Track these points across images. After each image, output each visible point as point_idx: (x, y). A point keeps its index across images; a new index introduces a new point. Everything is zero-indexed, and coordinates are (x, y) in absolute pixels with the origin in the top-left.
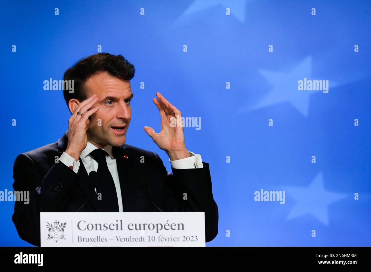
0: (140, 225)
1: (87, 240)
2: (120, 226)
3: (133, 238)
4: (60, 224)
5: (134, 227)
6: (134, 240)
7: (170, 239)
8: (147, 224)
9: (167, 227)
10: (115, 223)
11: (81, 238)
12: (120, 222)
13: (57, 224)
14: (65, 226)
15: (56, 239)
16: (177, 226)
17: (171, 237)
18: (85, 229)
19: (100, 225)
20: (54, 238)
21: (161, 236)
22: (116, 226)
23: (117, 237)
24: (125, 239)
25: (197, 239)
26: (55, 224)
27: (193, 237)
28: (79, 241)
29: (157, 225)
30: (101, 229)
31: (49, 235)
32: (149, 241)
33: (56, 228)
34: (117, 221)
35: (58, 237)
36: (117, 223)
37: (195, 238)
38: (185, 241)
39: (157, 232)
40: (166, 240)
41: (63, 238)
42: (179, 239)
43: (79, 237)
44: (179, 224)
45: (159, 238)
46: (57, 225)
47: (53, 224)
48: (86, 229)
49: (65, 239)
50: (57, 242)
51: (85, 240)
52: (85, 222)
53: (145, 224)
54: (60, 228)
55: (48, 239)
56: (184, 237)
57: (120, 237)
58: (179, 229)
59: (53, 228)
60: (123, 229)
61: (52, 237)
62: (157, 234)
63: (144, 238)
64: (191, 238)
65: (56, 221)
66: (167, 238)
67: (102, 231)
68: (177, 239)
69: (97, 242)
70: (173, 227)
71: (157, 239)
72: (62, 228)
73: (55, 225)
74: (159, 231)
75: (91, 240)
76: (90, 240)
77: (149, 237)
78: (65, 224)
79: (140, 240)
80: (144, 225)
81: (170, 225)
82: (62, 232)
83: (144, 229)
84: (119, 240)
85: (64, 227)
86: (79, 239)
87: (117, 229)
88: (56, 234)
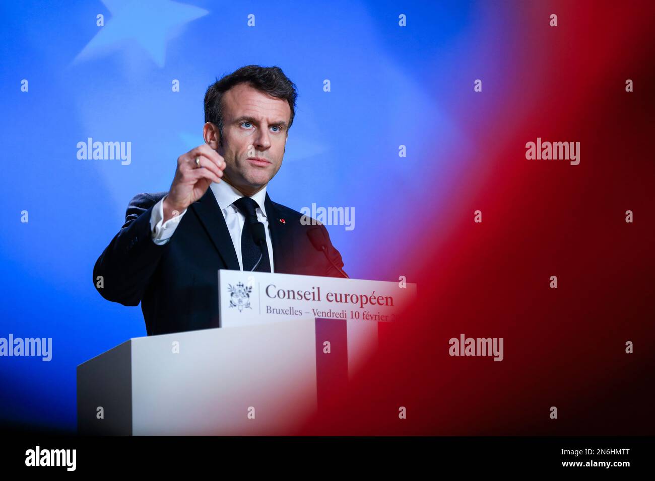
0: (341, 295)
1: (278, 312)
2: (317, 295)
3: (333, 313)
4: (245, 287)
5: (334, 298)
6: (334, 315)
7: (377, 317)
8: (349, 295)
9: (372, 301)
11: (270, 307)
12: (317, 289)
13: (241, 287)
14: (251, 290)
15: (240, 308)
16: (385, 299)
17: (378, 314)
18: (275, 297)
19: (294, 292)
20: (237, 307)
21: (366, 312)
22: (312, 294)
23: (313, 309)
24: (324, 314)
26: (239, 287)
28: (267, 312)
29: (362, 297)
30: (294, 298)
31: (231, 302)
32: (352, 317)
33: (240, 292)
34: (313, 288)
35: (242, 306)
36: (313, 291)
39: (362, 307)
40: (372, 318)
41: (249, 307)
43: (267, 307)
45: (364, 315)
46: (241, 289)
47: (236, 287)
48: (277, 296)
49: (251, 308)
50: (241, 311)
51: (275, 311)
52: (275, 286)
54: (245, 292)
55: (229, 307)
57: (317, 310)
58: (387, 303)
59: (236, 293)
61: (235, 304)
62: (362, 309)
63: (346, 314)
65: (240, 283)
66: (373, 315)
67: (296, 301)
68: (385, 317)
70: (380, 301)
71: (361, 316)
72: (247, 292)
75: (283, 311)
76: (281, 311)
77: (352, 312)
78: (251, 288)
79: (342, 315)
80: (346, 295)
81: (377, 298)
82: (247, 298)
83: (346, 301)
84: (316, 314)
85: (250, 292)
86: (267, 309)
87: (314, 299)
88: (240, 301)
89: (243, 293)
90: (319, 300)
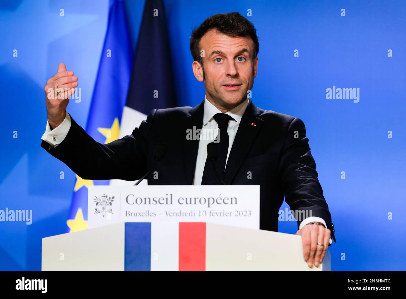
0: (191, 199)
1: (135, 215)
2: (170, 200)
3: (183, 213)
4: (108, 198)
5: (184, 201)
6: (184, 214)
7: (222, 214)
8: (198, 198)
9: (219, 201)
10: (165, 197)
11: (129, 212)
12: (170, 195)
13: (105, 198)
14: (113, 199)
15: (104, 213)
16: (230, 200)
17: (223, 212)
18: (134, 203)
19: (149, 199)
20: (101, 212)
21: (212, 210)
22: (165, 200)
23: (166, 211)
24: (175, 214)
25: (251, 214)
26: (103, 197)
27: (246, 211)
28: (126, 216)
29: (209, 199)
30: (150, 203)
31: (96, 209)
32: (200, 215)
33: (104, 202)
34: (167, 195)
35: (105, 212)
36: (167, 197)
37: (248, 213)
38: (237, 216)
39: (209, 206)
40: (217, 215)
41: (111, 212)
42: (231, 214)
43: (127, 211)
44: (232, 199)
45: (210, 213)
46: (105, 199)
47: (101, 198)
48: (135, 203)
50: (104, 216)
51: (133, 214)
52: (134, 195)
53: (197, 198)
54: (108, 202)
55: (95, 213)
56: (236, 212)
57: (169, 211)
58: (232, 203)
59: (101, 202)
60: (173, 203)
61: (99, 211)
62: (209, 208)
63: (194, 213)
64: (244, 213)
65: (104, 194)
66: (219, 213)
67: (151, 205)
68: (229, 214)
69: (145, 217)
70: (226, 202)
71: (208, 214)
72: (109, 202)
73: (103, 199)
74: (210, 205)
75: (140, 214)
76: (138, 214)
77: (200, 211)
78: (113, 198)
79: (191, 214)
80: (195, 199)
81: (223, 199)
82: (110, 206)
83: (195, 203)
84: (169, 215)
85: (112, 201)
86: (127, 213)
87: (167, 203)
88: (104, 209)
89: (107, 202)
90: (171, 203)
